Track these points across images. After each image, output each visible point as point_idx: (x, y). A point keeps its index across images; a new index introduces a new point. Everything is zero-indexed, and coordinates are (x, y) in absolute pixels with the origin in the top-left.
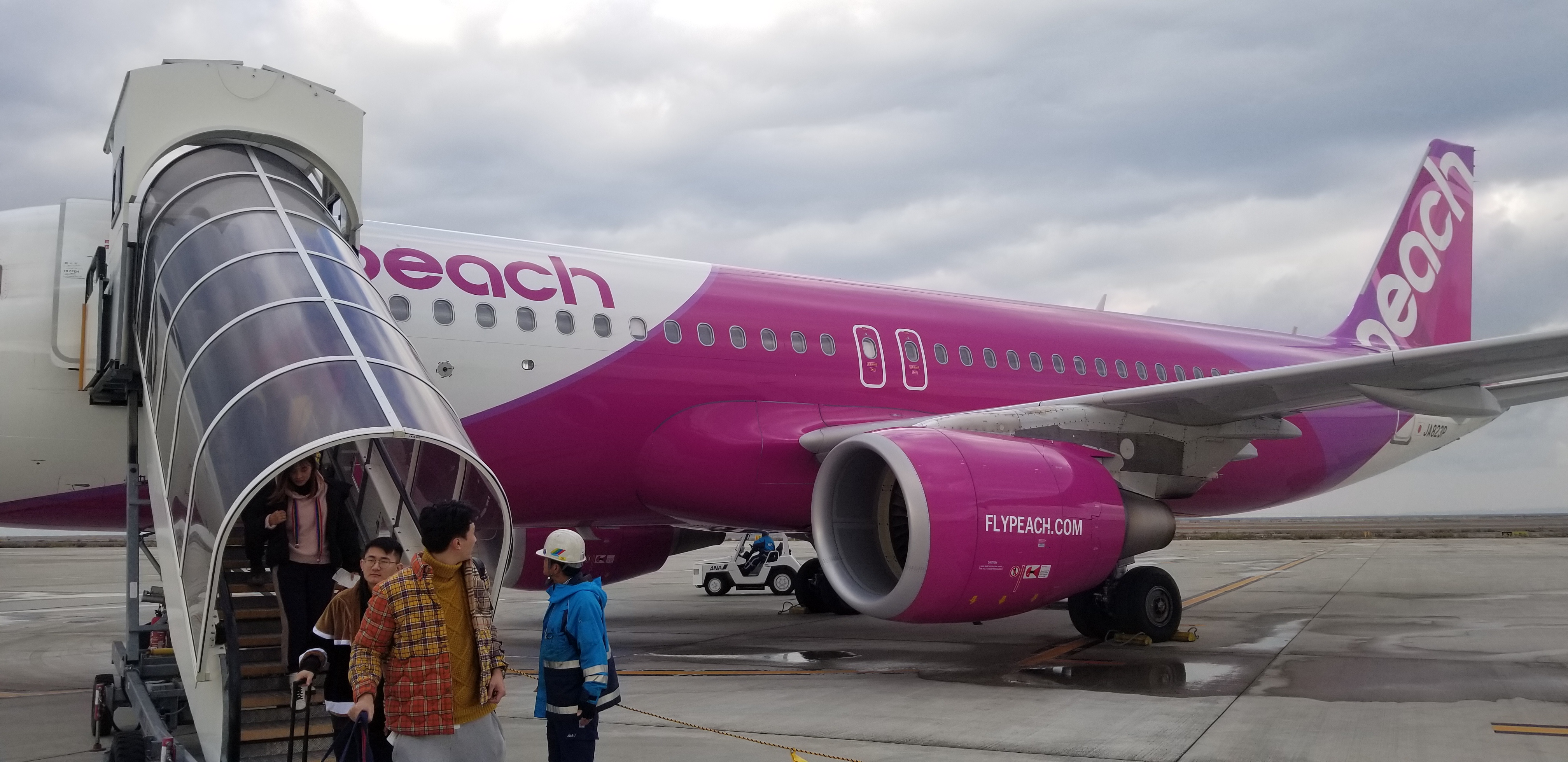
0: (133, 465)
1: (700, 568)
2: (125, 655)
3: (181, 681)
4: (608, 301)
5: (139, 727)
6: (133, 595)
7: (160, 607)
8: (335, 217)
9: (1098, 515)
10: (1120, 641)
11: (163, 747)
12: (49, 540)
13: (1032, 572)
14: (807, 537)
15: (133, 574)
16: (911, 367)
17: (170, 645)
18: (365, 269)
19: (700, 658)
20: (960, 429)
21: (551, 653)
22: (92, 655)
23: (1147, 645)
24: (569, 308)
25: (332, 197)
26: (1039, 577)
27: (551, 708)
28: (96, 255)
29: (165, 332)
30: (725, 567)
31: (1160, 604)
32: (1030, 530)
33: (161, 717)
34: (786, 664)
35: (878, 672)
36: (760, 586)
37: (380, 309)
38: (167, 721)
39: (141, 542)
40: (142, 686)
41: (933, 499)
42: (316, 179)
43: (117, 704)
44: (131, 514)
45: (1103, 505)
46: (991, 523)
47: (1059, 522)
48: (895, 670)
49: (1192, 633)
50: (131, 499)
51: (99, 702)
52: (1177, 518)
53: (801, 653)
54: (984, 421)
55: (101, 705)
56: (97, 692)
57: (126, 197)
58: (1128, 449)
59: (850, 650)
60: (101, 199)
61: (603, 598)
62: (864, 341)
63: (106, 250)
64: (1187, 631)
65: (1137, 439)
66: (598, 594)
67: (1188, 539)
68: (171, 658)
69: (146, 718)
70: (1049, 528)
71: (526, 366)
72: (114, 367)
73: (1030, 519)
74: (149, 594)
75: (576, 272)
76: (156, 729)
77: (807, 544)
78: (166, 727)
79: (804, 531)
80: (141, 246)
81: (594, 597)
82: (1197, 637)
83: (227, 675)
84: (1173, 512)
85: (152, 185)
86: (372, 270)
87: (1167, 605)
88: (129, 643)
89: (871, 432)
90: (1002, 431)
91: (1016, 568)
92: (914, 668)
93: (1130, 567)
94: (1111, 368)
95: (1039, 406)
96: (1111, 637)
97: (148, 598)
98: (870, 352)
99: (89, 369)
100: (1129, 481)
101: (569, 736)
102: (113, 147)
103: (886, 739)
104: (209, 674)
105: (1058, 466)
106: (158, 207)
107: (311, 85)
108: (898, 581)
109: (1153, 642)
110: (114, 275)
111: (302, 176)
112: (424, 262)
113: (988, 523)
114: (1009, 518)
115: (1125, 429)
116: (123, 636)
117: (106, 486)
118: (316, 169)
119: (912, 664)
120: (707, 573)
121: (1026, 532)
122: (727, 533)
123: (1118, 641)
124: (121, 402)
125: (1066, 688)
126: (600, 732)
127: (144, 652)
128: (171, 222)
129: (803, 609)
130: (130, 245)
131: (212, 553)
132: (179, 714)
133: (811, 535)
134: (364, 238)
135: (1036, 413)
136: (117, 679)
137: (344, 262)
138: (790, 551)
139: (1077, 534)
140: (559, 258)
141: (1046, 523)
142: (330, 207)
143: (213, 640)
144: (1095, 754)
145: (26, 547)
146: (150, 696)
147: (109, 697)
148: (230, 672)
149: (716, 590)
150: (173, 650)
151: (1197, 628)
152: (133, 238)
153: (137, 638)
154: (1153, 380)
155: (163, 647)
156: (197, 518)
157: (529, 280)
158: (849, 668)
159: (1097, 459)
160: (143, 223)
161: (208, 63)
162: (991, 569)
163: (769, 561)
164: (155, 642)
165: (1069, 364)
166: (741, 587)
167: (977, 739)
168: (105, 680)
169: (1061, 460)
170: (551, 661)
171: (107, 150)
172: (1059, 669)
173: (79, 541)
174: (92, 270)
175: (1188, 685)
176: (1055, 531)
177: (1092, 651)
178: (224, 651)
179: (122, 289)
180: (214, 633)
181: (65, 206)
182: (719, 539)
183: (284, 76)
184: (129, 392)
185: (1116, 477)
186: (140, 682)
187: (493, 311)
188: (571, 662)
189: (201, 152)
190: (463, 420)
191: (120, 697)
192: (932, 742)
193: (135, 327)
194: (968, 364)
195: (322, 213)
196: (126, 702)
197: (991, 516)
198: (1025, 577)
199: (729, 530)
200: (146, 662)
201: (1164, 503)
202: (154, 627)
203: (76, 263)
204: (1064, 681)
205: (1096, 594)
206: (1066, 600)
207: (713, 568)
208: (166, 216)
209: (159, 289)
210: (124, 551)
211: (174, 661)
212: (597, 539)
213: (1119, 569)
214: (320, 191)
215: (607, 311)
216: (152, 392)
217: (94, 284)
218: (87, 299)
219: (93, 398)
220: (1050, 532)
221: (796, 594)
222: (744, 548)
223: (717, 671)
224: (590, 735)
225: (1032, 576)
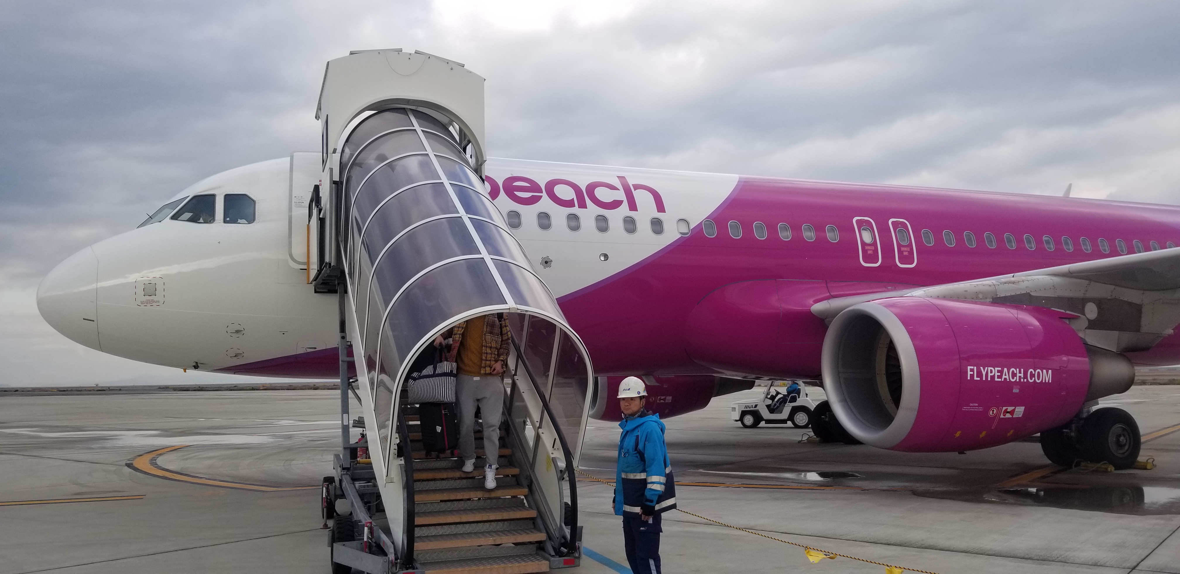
0: (343, 334)
1: (737, 406)
2: (341, 464)
3: (377, 482)
4: (661, 208)
5: (351, 513)
6: (345, 423)
7: (363, 431)
8: (468, 156)
9: (1065, 366)
10: (1085, 468)
11: (365, 528)
12: (295, 385)
13: (1008, 412)
14: (819, 384)
15: (345, 409)
16: (903, 249)
17: (369, 458)
18: (489, 194)
19: (737, 475)
20: (944, 297)
21: (628, 467)
22: (322, 463)
23: (1110, 472)
24: (632, 214)
25: (466, 142)
26: (1014, 417)
27: (628, 508)
28: (314, 191)
29: (359, 241)
30: (756, 406)
31: (1122, 438)
32: (1005, 379)
33: (365, 507)
34: (805, 481)
35: (879, 489)
36: (784, 421)
37: (499, 221)
38: (369, 509)
39: (350, 387)
40: (353, 485)
41: (922, 354)
42: (454, 130)
43: (337, 497)
44: (343, 367)
45: (1071, 358)
46: (972, 373)
47: (1031, 372)
48: (893, 488)
49: (1150, 463)
50: (342, 357)
51: (325, 495)
52: (1136, 368)
53: (817, 473)
54: (965, 291)
55: (327, 497)
56: (324, 488)
57: (330, 150)
58: (1091, 311)
59: (857, 472)
60: (316, 152)
61: (663, 427)
62: (863, 230)
63: (320, 186)
64: (1146, 461)
65: (1100, 303)
66: (660, 424)
67: (1148, 385)
68: (369, 466)
69: (355, 507)
70: (1022, 377)
71: (602, 258)
72: (328, 267)
73: (1005, 370)
74: (357, 422)
75: (637, 187)
76: (362, 515)
77: (819, 389)
78: (368, 513)
79: (817, 380)
80: (342, 183)
81: (658, 427)
82: (1154, 466)
83: (405, 479)
84: (1131, 362)
85: (347, 140)
86: (494, 194)
87: (1128, 439)
88: (344, 455)
89: (869, 301)
90: (981, 299)
91: (995, 409)
92: (909, 487)
93: (1095, 408)
94: (1076, 243)
95: (1013, 277)
96: (1078, 464)
97: (357, 425)
98: (867, 237)
99: (313, 269)
100: (1093, 338)
101: (642, 529)
102: (321, 116)
103: (886, 542)
104: (393, 478)
105: (1029, 326)
106: (352, 155)
107: (448, 62)
108: (894, 419)
109: (1115, 469)
110: (326, 205)
111: (444, 128)
112: (529, 185)
113: (969, 373)
114: (988, 369)
115: (1089, 295)
116: (340, 450)
117: (327, 348)
118: (454, 123)
119: (907, 484)
120: (742, 411)
121: (1003, 380)
122: (756, 380)
123: (1083, 468)
124: (332, 291)
125: (1039, 506)
126: (663, 526)
127: (354, 462)
128: (360, 165)
129: (818, 439)
130: (335, 182)
131: (392, 394)
132: (376, 504)
133: (822, 382)
134: (488, 170)
135: (1010, 283)
136: (337, 479)
137: (475, 188)
138: (807, 395)
139: (1047, 382)
140: (624, 177)
141: (1020, 373)
142: (465, 150)
143: (395, 455)
144: (1063, 560)
145: (281, 390)
146: (357, 492)
147: (332, 492)
148: (407, 476)
149: (749, 423)
150: (371, 460)
151: (1154, 458)
152: (336, 178)
153: (348, 452)
154: (1114, 253)
155: (366, 458)
156: (383, 370)
157: (603, 195)
158: (856, 485)
159: (1064, 320)
160: (342, 167)
161: (379, 52)
162: (973, 410)
163: (790, 402)
164: (361, 455)
165: (1039, 241)
166: (768, 421)
167: (963, 544)
168: (329, 480)
169: (1031, 321)
170: (627, 473)
171: (317, 117)
172: (1034, 490)
173: (314, 385)
174: (311, 201)
175: (1146, 505)
176: (1027, 380)
177: (1063, 477)
178: (403, 462)
179: (331, 213)
180: (396, 450)
181: (293, 158)
182: (750, 385)
183: (429, 57)
184: (339, 284)
185: (1081, 335)
186: (351, 482)
187: (579, 218)
188: (642, 474)
189: (376, 116)
190: (558, 299)
191: (339, 492)
192: (923, 546)
193: (340, 239)
194: (952, 245)
195: (459, 154)
196: (343, 496)
197: (972, 367)
198: (1002, 416)
199: (758, 378)
200: (355, 469)
201: (1124, 356)
202: (360, 445)
203: (301, 197)
204: (1038, 500)
205: (1064, 430)
206: (1039, 434)
207: (746, 407)
208: (357, 161)
209: (354, 212)
210: (339, 392)
211: (372, 468)
212: (658, 384)
213: (1085, 410)
214: (457, 138)
215: (660, 215)
216: (353, 284)
217: (313, 211)
218: (309, 221)
219: (316, 288)
220: (1024, 380)
221: (812, 428)
222: (770, 392)
223: (750, 485)
224: (656, 529)
225: (1008, 416)
